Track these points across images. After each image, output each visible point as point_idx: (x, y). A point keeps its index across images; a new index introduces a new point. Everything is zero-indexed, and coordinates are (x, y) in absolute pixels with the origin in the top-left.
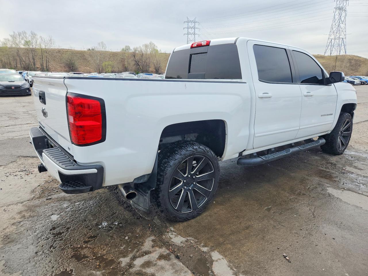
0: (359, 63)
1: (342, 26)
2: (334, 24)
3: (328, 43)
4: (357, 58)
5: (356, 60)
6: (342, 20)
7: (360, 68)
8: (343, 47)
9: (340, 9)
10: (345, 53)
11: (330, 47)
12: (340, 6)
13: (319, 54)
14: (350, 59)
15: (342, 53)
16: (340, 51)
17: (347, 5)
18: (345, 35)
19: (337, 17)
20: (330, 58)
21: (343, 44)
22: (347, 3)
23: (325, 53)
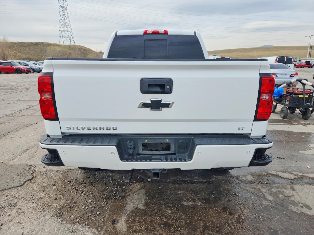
0: (86, 51)
1: (67, 21)
2: (60, 19)
3: (60, 34)
4: (84, 48)
5: (84, 50)
6: (66, 17)
7: (88, 56)
8: (71, 38)
9: (63, 7)
10: (74, 43)
11: (62, 37)
12: (62, 4)
13: (55, 43)
14: (79, 49)
15: (72, 44)
16: (70, 42)
17: (67, 5)
18: (71, 29)
19: (61, 13)
20: (65, 46)
21: (71, 36)
22: (67, 4)
23: (59, 42)
